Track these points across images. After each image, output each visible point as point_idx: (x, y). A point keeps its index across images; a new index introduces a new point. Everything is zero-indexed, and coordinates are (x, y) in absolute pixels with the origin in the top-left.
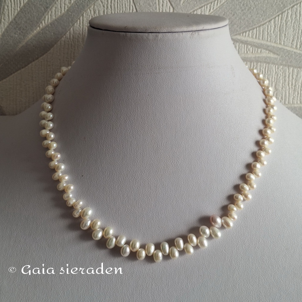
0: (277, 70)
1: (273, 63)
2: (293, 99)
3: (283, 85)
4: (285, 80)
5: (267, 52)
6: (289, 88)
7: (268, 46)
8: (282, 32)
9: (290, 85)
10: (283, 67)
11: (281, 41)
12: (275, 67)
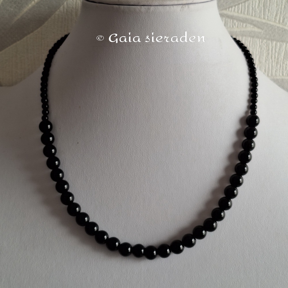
0: (260, 43)
1: (258, 37)
2: (276, 71)
3: (267, 58)
4: (268, 54)
5: (252, 26)
6: (272, 62)
7: (253, 21)
8: (265, 7)
9: (273, 58)
10: (266, 42)
11: (265, 16)
12: (259, 41)
